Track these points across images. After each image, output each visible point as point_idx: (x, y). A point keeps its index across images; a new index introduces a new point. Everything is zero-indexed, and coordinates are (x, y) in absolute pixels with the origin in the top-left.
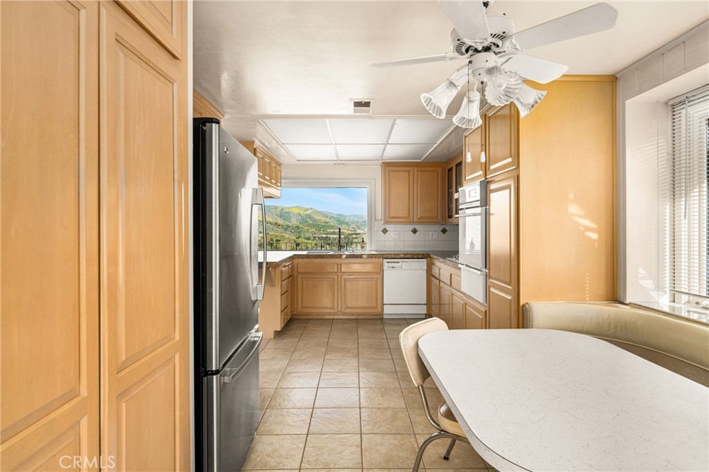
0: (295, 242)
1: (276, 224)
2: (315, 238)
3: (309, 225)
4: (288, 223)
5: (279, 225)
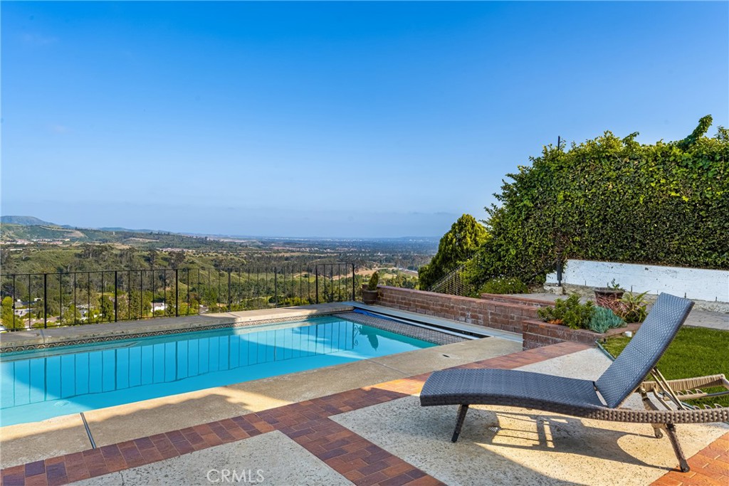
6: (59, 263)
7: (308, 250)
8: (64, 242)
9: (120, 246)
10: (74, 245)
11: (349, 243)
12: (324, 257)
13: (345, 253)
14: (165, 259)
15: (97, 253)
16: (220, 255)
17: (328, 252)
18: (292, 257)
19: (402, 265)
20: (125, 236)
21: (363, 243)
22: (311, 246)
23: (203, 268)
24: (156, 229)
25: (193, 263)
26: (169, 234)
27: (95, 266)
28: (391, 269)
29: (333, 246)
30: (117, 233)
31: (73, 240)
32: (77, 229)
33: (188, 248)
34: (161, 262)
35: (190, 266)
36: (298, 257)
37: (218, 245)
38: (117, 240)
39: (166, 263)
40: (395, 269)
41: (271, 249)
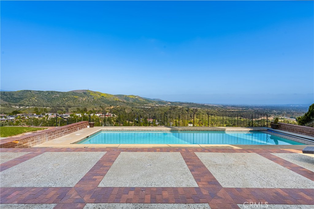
0: (131, 109)
1: (123, 102)
2: (139, 107)
3: (137, 103)
4: (128, 102)
5: (125, 103)
6: (165, 111)
7: (241, 109)
8: (166, 106)
9: (180, 107)
10: (168, 106)
11: (259, 106)
12: (248, 112)
13: (257, 110)
14: (192, 111)
15: (174, 108)
16: (209, 110)
17: (249, 110)
18: (235, 111)
19: (286, 116)
20: (181, 104)
21: (267, 106)
22: (242, 107)
23: (203, 114)
24: (189, 102)
25: (200, 112)
26: (193, 103)
27: (174, 112)
28: (280, 117)
29: (252, 107)
30: (179, 103)
31: (168, 105)
32: (169, 102)
33: (199, 108)
34: (191, 111)
35: (199, 113)
36: (237, 111)
37: (208, 107)
38: (179, 105)
39: (192, 112)
40: (283, 117)
41: (226, 108)
